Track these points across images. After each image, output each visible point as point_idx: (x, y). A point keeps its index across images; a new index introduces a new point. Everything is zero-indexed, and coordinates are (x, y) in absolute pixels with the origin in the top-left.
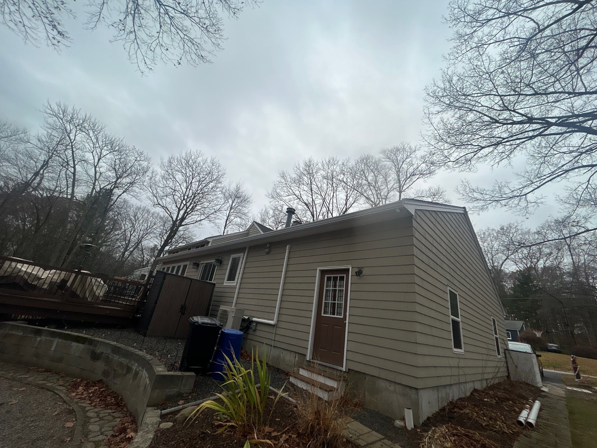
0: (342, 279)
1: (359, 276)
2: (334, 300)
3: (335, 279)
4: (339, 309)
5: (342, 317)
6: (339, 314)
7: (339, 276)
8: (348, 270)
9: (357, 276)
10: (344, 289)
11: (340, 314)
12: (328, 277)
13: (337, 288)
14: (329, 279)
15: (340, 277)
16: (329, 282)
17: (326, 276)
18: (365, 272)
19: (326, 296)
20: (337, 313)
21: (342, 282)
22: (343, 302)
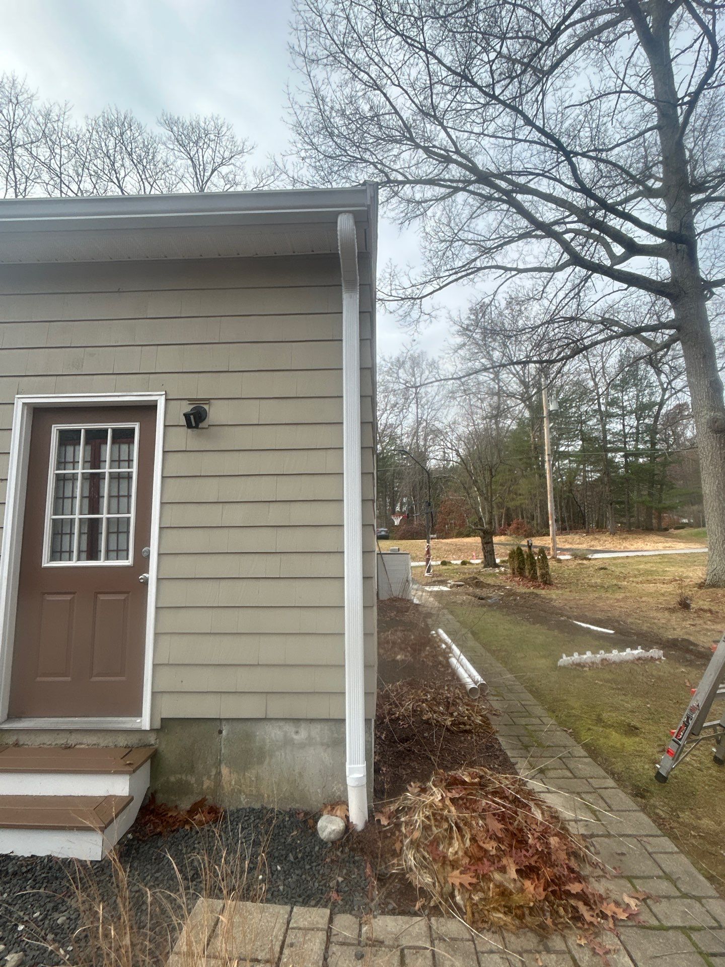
0: (123, 437)
1: (197, 427)
2: (94, 507)
3: (96, 438)
4: (113, 537)
5: (129, 562)
6: (114, 554)
7: (110, 426)
8: (151, 408)
9: (189, 426)
10: (134, 470)
11: (120, 552)
12: (62, 433)
13: (106, 470)
14: (68, 439)
15: (114, 430)
16: (70, 449)
17: (55, 429)
18: (216, 413)
19: (57, 498)
20: (108, 551)
21: (124, 447)
22: (132, 515)
